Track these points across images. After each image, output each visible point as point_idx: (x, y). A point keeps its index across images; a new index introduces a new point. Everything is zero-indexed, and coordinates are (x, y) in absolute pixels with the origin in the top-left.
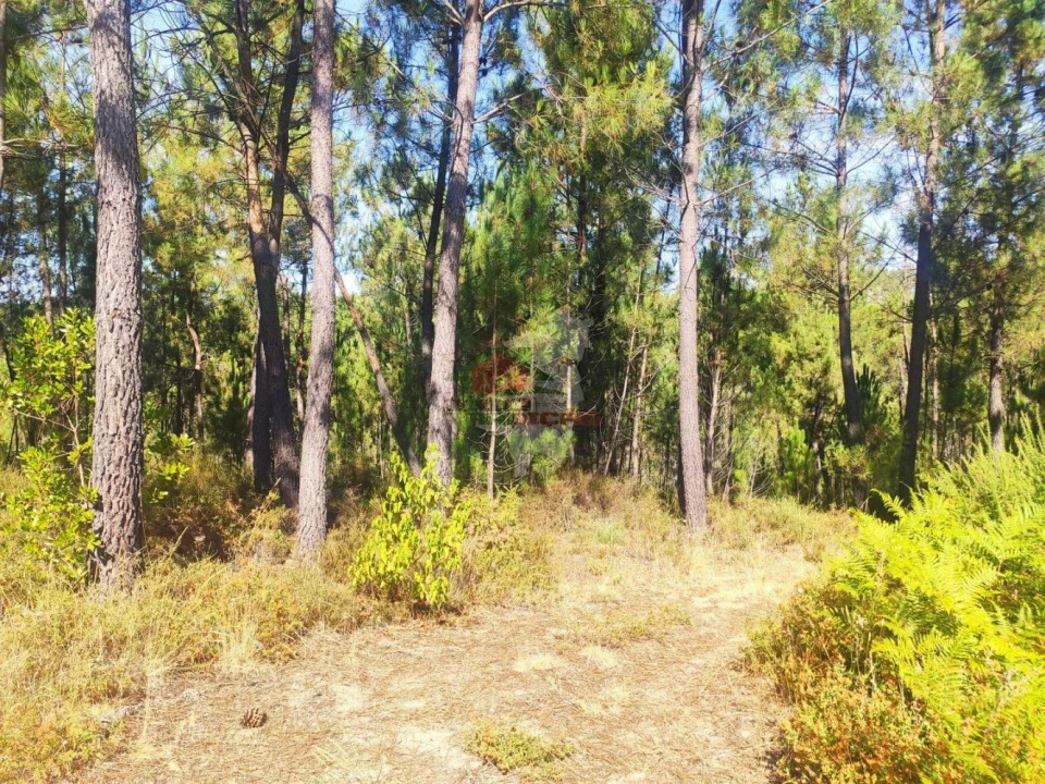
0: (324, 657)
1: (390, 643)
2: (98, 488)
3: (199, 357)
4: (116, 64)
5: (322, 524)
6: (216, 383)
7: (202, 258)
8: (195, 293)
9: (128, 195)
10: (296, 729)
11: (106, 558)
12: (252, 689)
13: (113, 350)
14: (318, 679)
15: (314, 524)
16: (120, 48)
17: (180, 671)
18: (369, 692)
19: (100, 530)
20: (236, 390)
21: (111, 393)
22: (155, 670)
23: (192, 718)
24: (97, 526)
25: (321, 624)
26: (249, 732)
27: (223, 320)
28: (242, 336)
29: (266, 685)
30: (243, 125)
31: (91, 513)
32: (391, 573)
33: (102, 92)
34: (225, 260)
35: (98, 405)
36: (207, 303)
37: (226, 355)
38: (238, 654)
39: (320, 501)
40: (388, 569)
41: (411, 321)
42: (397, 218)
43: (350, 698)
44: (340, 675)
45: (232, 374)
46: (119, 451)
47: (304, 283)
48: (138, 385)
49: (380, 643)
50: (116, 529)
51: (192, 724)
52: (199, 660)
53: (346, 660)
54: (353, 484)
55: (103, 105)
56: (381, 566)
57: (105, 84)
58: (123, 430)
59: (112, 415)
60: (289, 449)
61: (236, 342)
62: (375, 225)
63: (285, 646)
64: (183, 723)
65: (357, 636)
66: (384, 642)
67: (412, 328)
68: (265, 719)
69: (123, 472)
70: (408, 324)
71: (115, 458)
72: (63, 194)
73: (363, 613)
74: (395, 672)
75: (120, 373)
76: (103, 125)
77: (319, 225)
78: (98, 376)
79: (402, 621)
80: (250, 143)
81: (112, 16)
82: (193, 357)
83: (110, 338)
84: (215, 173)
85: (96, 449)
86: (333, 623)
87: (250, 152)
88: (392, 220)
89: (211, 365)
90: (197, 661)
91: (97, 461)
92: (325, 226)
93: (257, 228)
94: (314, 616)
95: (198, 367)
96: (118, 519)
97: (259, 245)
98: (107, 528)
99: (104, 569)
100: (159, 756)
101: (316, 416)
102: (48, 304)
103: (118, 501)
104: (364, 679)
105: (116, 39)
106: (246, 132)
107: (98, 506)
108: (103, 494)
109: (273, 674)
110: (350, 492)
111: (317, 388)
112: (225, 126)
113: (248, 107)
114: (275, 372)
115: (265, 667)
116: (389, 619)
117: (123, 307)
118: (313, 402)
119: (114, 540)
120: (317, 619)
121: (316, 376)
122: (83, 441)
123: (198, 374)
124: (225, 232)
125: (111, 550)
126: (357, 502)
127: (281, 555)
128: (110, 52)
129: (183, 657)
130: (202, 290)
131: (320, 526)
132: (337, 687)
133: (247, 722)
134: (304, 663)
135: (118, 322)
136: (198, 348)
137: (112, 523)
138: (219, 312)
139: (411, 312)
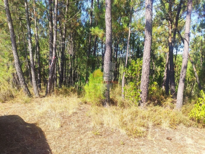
0: (183, 131)
1: (198, 132)
2: (141, 90)
3: (154, 67)
4: (150, 14)
5: (182, 103)
6: (157, 72)
7: (157, 48)
8: (154, 55)
9: (150, 38)
10: (178, 143)
11: (142, 102)
12: (168, 133)
13: (145, 66)
14: (182, 135)
15: (180, 103)
16: (151, 11)
17: (154, 125)
18: (194, 141)
19: (141, 97)
20: (161, 74)
21: (144, 73)
22: (150, 124)
23: (157, 135)
24: (140, 96)
25: (182, 124)
26: (168, 141)
27: (159, 60)
28: (162, 63)
29: (171, 133)
30: (169, 21)
31: (140, 94)
32: (199, 117)
33: (147, 19)
34: (161, 48)
35: (142, 75)
36: (156, 57)
37: (159, 67)
38: (165, 125)
39: (182, 98)
40: (198, 116)
41: (202, 60)
42: (200, 36)
43: (189, 141)
44: (186, 135)
45: (160, 71)
46: (145, 84)
47: (177, 52)
48: (149, 72)
49: (196, 132)
50: (144, 97)
51: (157, 136)
52: (158, 124)
53: (188, 133)
54: (187, 96)
55: (147, 22)
56: (197, 115)
57: (147, 18)
58: (146, 80)
59: (144, 77)
60: (174, 87)
61: (161, 64)
62: (194, 38)
63: (175, 126)
64: (156, 135)
65: (190, 129)
66: (196, 131)
67: (202, 62)
68: (171, 139)
69: (145, 88)
70: (201, 61)
71: (144, 85)
72: (134, 38)
73: (191, 124)
74: (200, 139)
75: (146, 70)
76: (147, 26)
77: (186, 40)
78: (143, 70)
79: (201, 128)
80: (170, 24)
81: (150, 5)
82: (153, 67)
83: (145, 64)
84: (161, 31)
85: (141, 83)
86: (185, 124)
87: (170, 26)
88: (199, 36)
89: (156, 69)
90: (157, 124)
91: (141, 85)
92: (187, 40)
93: (170, 41)
94: (180, 122)
95: (154, 69)
96: (144, 96)
97: (170, 45)
98: (142, 97)
99: (141, 104)
100: (152, 139)
101: (182, 80)
102: (130, 58)
103: (144, 93)
104: (192, 138)
105: (150, 9)
106: (170, 22)
107: (141, 93)
108: (142, 91)
109: (172, 131)
110: (187, 97)
111: (183, 74)
112: (165, 21)
113: (171, 17)
114: (172, 71)
115: (170, 129)
116: (197, 127)
117: (147, 58)
118: (181, 77)
119: (143, 99)
120: (181, 123)
121: (183, 72)
122: (139, 82)
123: (154, 70)
124: (161, 42)
125: (142, 101)
126: (188, 100)
127: (172, 108)
128: (149, 12)
129: (155, 123)
130: (156, 54)
131: (181, 104)
132: (186, 137)
133: (168, 139)
134: (178, 131)
135: (146, 61)
136: (154, 65)
137: (143, 96)
138: (159, 59)
139: (202, 58)
